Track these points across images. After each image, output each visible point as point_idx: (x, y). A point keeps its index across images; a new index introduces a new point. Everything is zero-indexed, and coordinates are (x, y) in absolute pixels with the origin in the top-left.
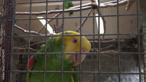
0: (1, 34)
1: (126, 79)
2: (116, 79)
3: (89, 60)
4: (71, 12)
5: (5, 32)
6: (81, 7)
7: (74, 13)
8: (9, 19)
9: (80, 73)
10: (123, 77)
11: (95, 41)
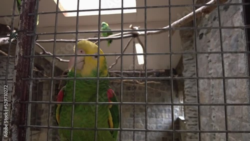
0: (16, 52)
1: (165, 110)
2: (156, 111)
3: (129, 91)
4: (110, 40)
5: (23, 51)
6: (122, 35)
7: (113, 41)
8: (29, 33)
9: (121, 104)
10: (162, 108)
11: (136, 72)
